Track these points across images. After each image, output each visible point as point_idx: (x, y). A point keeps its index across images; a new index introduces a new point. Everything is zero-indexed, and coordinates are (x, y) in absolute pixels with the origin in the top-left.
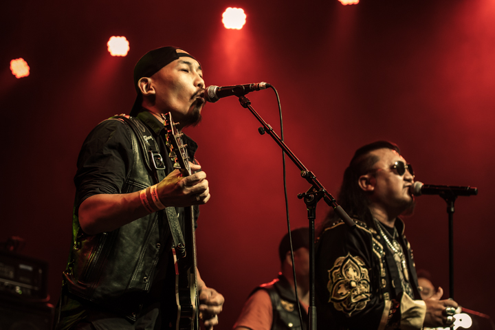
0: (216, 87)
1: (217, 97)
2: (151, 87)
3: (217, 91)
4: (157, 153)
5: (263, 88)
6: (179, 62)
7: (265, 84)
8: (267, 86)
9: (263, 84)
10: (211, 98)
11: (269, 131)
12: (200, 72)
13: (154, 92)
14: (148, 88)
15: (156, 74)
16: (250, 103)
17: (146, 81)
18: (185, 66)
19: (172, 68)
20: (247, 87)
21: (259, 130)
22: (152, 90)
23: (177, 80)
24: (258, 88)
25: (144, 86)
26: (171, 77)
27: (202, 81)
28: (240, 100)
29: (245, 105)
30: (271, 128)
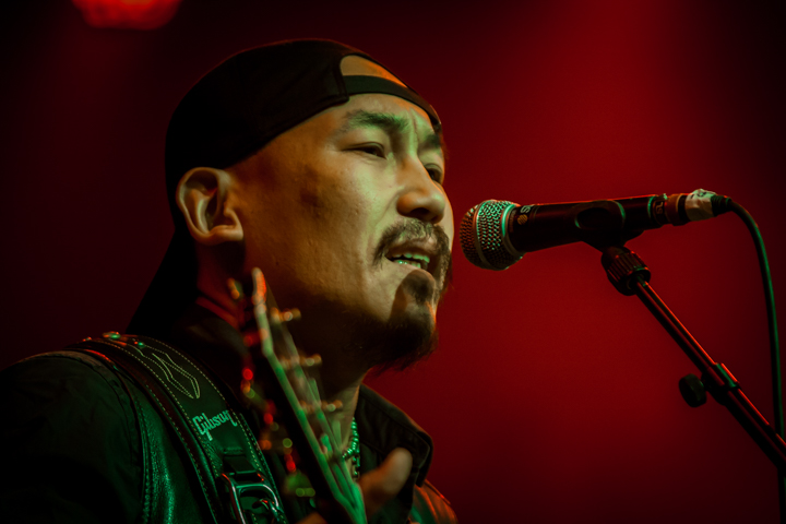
0: (510, 206)
1: (511, 249)
2: (229, 211)
3: (513, 222)
4: (254, 478)
5: (701, 211)
6: (349, 115)
7: (708, 196)
8: (716, 206)
9: (699, 197)
10: (487, 253)
11: (720, 391)
12: (436, 158)
13: (237, 232)
14: (216, 214)
15: (253, 159)
16: (647, 276)
17: (211, 184)
18: (372, 134)
19: (320, 138)
20: (636, 208)
21: (684, 385)
22: (230, 222)
23: (334, 184)
24: (681, 214)
25: (201, 203)
26: (311, 174)
27: (438, 196)
28: (607, 262)
29: (627, 282)
30: (733, 379)
